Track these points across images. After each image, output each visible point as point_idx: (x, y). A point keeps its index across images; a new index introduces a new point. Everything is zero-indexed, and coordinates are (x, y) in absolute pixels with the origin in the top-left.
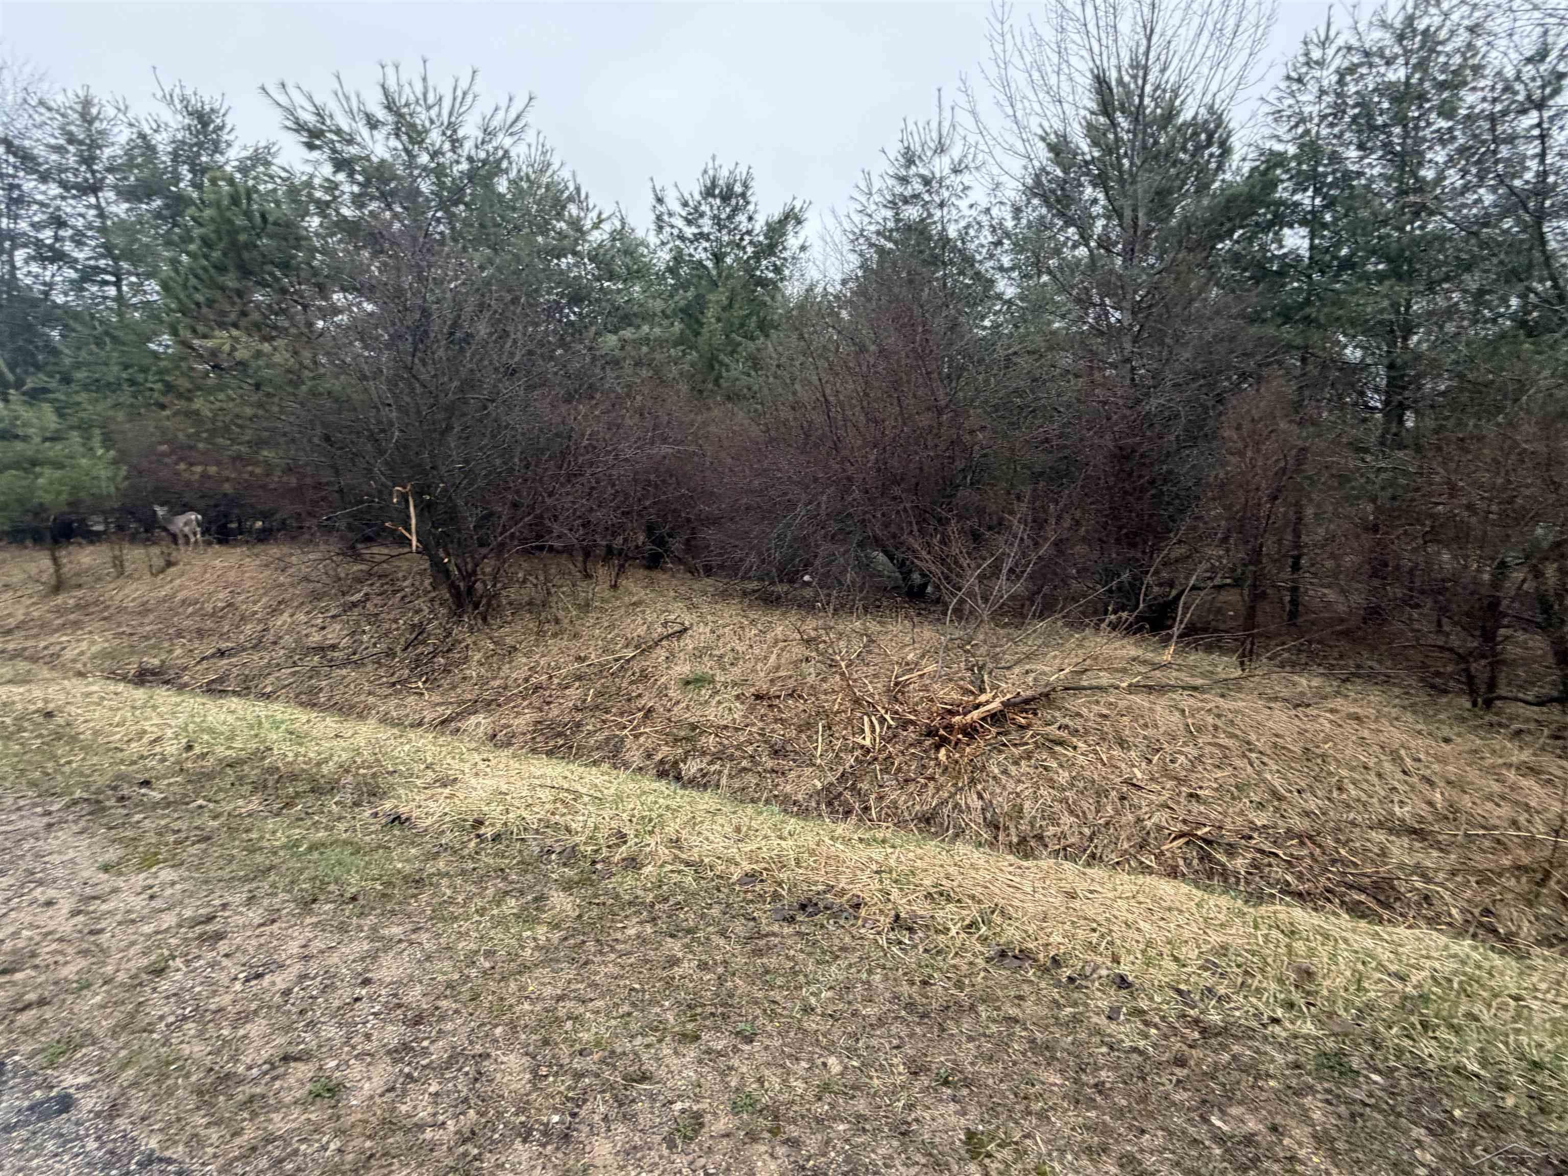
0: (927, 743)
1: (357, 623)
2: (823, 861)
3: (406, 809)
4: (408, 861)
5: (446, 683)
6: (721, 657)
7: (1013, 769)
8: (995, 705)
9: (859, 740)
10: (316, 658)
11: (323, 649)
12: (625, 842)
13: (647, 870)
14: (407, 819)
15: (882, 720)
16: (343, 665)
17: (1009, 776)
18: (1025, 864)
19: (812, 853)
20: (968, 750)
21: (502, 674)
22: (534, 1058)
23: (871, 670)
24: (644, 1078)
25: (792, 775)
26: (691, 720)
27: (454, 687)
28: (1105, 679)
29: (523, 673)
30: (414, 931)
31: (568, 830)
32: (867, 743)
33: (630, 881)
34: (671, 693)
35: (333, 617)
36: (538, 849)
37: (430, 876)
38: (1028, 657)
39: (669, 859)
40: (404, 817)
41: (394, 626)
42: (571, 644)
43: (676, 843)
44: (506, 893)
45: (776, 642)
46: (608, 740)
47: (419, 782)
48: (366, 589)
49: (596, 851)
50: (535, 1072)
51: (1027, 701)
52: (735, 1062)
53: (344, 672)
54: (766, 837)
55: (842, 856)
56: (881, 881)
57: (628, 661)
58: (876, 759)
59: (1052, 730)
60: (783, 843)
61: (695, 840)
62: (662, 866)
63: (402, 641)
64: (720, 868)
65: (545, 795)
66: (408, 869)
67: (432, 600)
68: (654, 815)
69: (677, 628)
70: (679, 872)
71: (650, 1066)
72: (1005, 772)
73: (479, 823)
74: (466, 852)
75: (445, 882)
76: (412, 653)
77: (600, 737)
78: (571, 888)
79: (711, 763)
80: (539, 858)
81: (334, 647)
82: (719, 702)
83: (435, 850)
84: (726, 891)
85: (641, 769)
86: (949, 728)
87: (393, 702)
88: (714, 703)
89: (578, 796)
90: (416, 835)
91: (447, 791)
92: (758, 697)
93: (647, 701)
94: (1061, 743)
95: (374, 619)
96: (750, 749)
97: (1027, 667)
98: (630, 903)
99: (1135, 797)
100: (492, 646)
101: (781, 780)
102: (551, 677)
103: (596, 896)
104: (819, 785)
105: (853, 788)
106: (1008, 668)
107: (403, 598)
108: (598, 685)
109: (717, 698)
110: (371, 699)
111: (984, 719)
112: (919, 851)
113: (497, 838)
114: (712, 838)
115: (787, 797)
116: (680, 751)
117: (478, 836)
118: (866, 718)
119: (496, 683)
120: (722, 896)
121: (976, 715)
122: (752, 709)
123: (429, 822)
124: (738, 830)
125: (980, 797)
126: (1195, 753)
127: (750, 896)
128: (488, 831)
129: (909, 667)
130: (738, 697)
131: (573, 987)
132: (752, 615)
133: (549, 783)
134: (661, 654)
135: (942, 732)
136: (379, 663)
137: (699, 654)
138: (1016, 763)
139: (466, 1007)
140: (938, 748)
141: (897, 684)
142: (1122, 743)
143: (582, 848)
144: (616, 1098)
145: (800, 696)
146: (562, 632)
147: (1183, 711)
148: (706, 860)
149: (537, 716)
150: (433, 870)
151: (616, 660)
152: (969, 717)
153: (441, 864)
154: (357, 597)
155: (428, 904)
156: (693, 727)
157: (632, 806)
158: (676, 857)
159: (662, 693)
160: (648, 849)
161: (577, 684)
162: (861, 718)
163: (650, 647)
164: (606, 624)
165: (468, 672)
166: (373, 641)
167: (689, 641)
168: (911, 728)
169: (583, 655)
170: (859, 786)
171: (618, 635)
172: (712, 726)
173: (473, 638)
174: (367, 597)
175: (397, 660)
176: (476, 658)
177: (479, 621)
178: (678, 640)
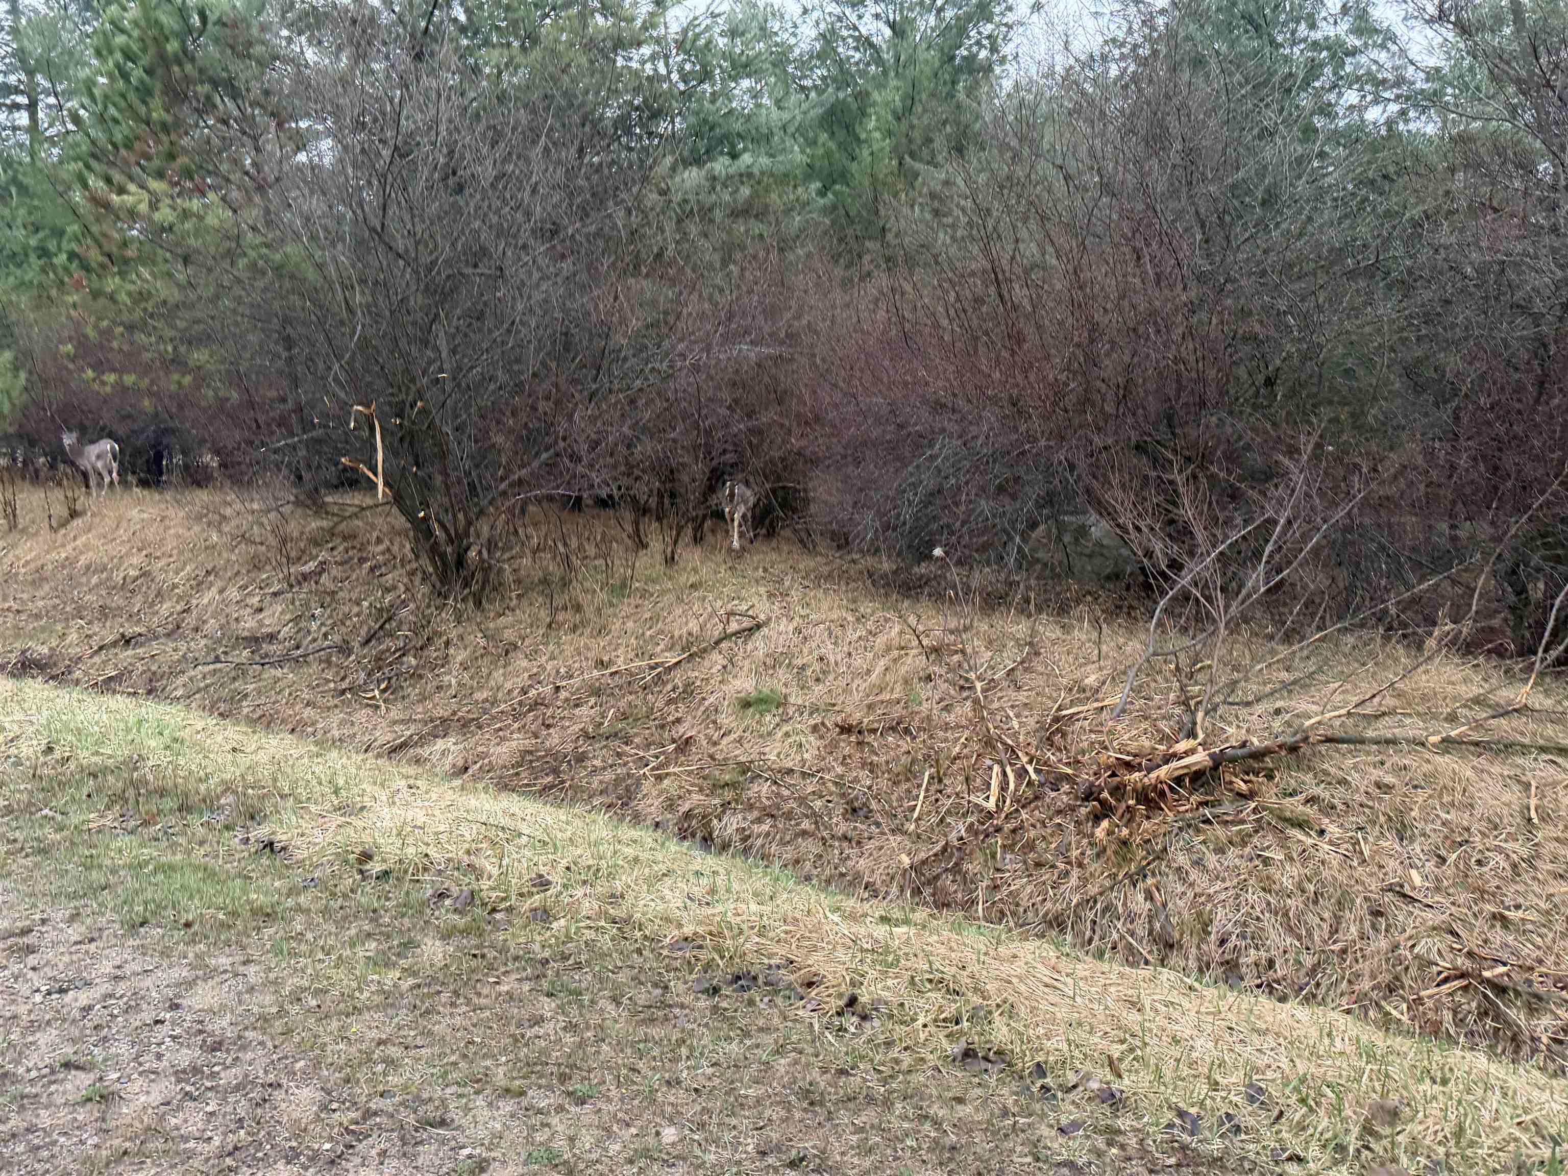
0: (1083, 811)
1: (307, 605)
3: (284, 837)
4: (266, 893)
5: (414, 693)
6: (803, 668)
7: (1212, 860)
8: (1200, 758)
9: (978, 799)
10: (246, 653)
11: (256, 640)
12: (545, 891)
13: (555, 925)
14: (284, 849)
15: (1022, 773)
16: (280, 664)
17: (1205, 870)
20: (1146, 825)
21: (492, 683)
22: (329, 1094)
23: (1022, 697)
24: (442, 1123)
25: (869, 846)
26: (742, 759)
27: (423, 698)
29: (523, 680)
30: (245, 963)
32: (991, 805)
34: (723, 719)
35: (275, 594)
36: (431, 892)
38: (1288, 688)
40: (279, 845)
41: (356, 609)
42: (592, 642)
43: (614, 899)
44: (369, 935)
45: (889, 649)
46: (618, 781)
47: (313, 808)
48: (323, 555)
49: (504, 899)
50: (324, 1108)
51: (1259, 755)
52: (554, 1120)
53: (279, 673)
57: (670, 669)
58: (998, 830)
59: (1295, 806)
63: (364, 631)
64: (655, 929)
66: (263, 901)
67: (412, 573)
69: (747, 623)
70: (598, 929)
71: (454, 1114)
72: (1198, 863)
73: (366, 857)
74: (339, 888)
75: (300, 918)
76: (375, 648)
77: (609, 776)
79: (759, 821)
80: (427, 902)
81: (272, 637)
82: (787, 735)
83: (305, 884)
84: (648, 954)
85: (657, 825)
86: (1118, 791)
87: (337, 717)
88: (779, 734)
90: (288, 866)
92: (846, 729)
93: (685, 730)
94: (1301, 824)
95: (329, 598)
96: (818, 804)
97: (1279, 704)
99: (1400, 914)
100: (482, 642)
101: (852, 852)
102: (558, 688)
104: (906, 861)
105: (956, 869)
106: (1248, 704)
107: (372, 569)
108: (623, 704)
109: (786, 728)
110: (308, 712)
111: (1179, 780)
113: (383, 876)
115: (858, 876)
116: (716, 801)
117: (361, 872)
118: (996, 768)
119: (479, 696)
120: (639, 959)
121: (1163, 772)
122: (832, 747)
123: (308, 852)
125: (1149, 897)
126: (1524, 852)
127: (676, 963)
128: (375, 867)
129: (1081, 692)
130: (815, 729)
131: (402, 1033)
132: (866, 607)
133: (483, 818)
134: (717, 659)
135: (1105, 795)
136: (329, 662)
137: (772, 663)
138: (1220, 851)
139: (273, 1039)
140: (1097, 819)
141: (1056, 720)
142: (1402, 833)
143: (485, 894)
144: (402, 1139)
145: (907, 731)
146: (583, 623)
149: (529, 743)
151: (652, 668)
152: (1153, 775)
153: (304, 900)
154: (312, 565)
156: (744, 769)
158: (604, 912)
159: (710, 716)
161: (592, 700)
162: (990, 768)
163: (705, 650)
164: (647, 615)
165: (447, 678)
166: (324, 629)
167: (760, 644)
168: (1066, 787)
169: (606, 659)
170: (965, 867)
171: (661, 632)
172: (770, 769)
173: (461, 630)
174: (323, 568)
175: (353, 657)
176: (459, 659)
177: (471, 604)
178: (745, 643)
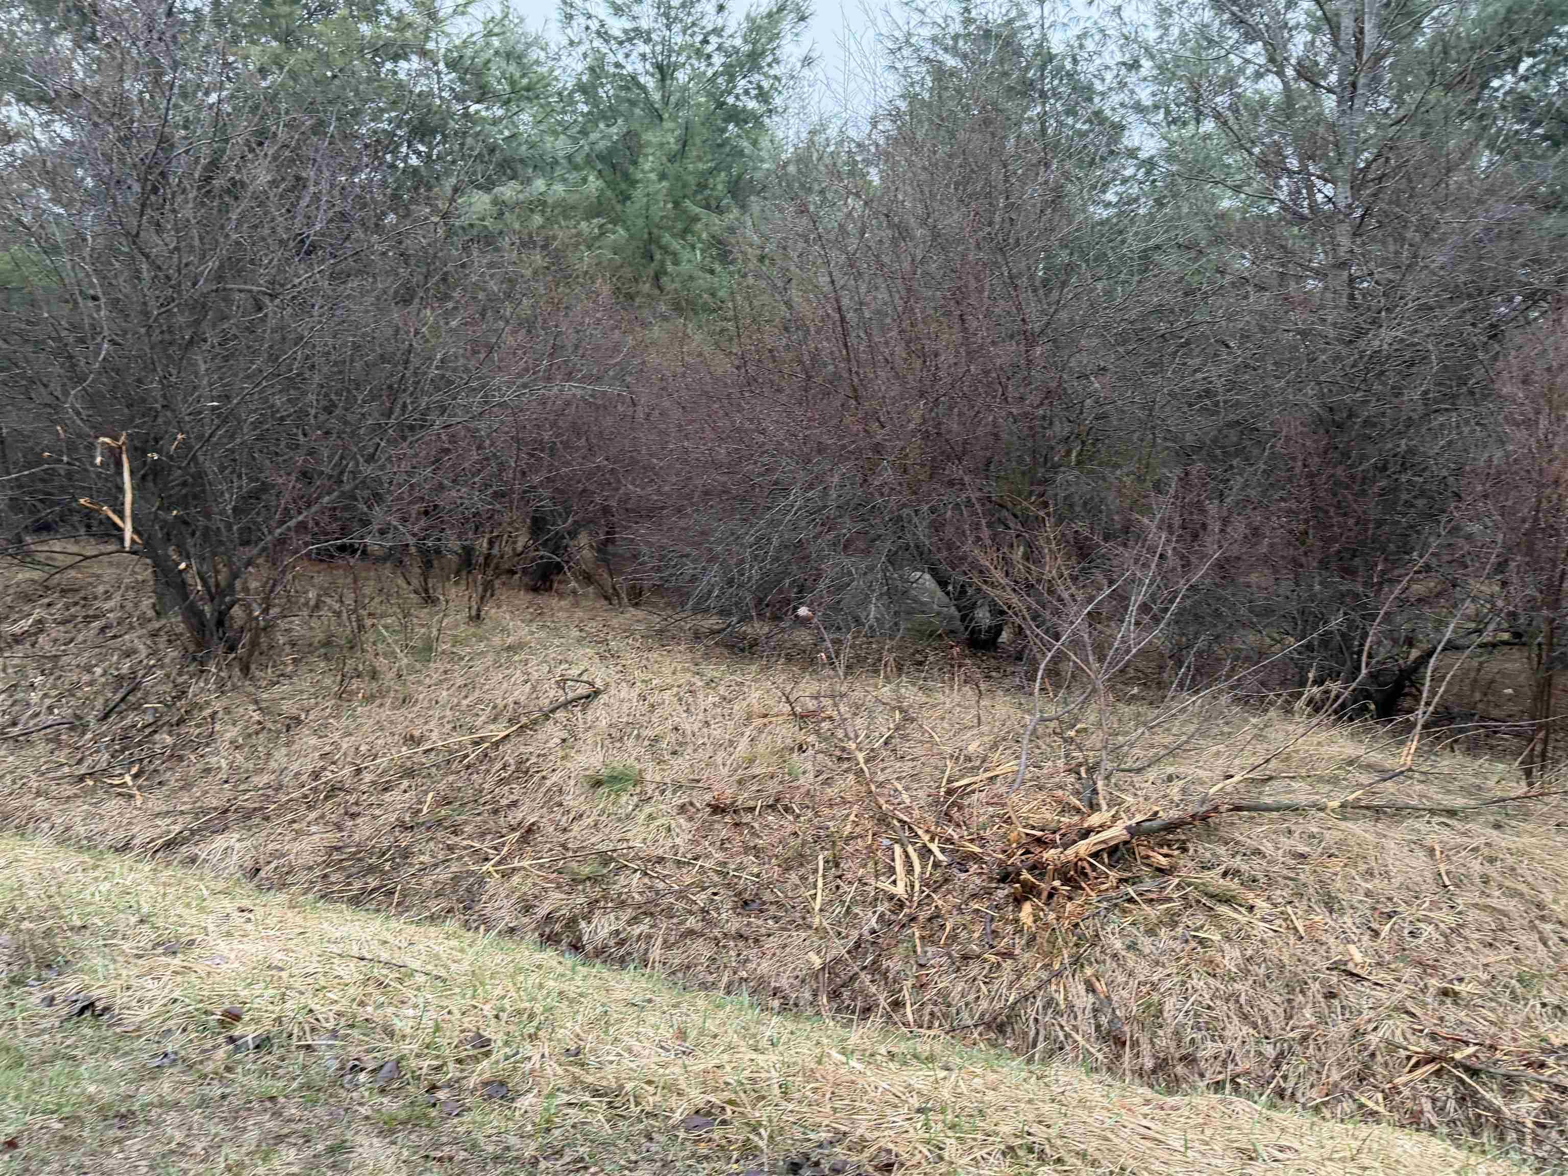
0: (1001, 893)
1: (21, 670)
2: (828, 1089)
3: (104, 992)
4: (106, 1081)
5: (173, 779)
6: (656, 740)
7: (1146, 943)
8: (1117, 832)
9: (885, 884)
12: (487, 1054)
13: (524, 1102)
14: (106, 1009)
15: (925, 853)
17: (1140, 954)
18: (1171, 1101)
19: (810, 1075)
20: (1069, 906)
21: (273, 765)
23: (907, 768)
25: (770, 944)
26: (602, 847)
27: (187, 786)
28: (1301, 793)
29: (311, 762)
31: (390, 1033)
32: (900, 890)
33: (496, 1120)
34: (569, 801)
36: (336, 1064)
37: (143, 1107)
38: (1172, 753)
39: (564, 1083)
40: (100, 1006)
41: (86, 678)
42: (398, 715)
43: (575, 1055)
44: (280, 1139)
45: (749, 718)
46: (456, 879)
47: (126, 946)
48: (38, 613)
49: (438, 1069)
51: (1171, 827)
54: (730, 1047)
55: (861, 1081)
56: (927, 1127)
57: (496, 745)
59: (1213, 879)
60: (760, 1058)
61: (609, 1053)
62: (551, 1095)
63: (99, 703)
64: (651, 1101)
65: (349, 971)
66: (107, 1094)
67: (154, 634)
68: (538, 1008)
69: (582, 690)
70: (582, 1106)
72: (1132, 947)
73: (233, 1017)
74: (209, 1067)
75: (172, 1117)
76: (116, 725)
77: (443, 875)
78: (392, 1132)
79: (634, 921)
80: (337, 1081)
82: (651, 818)
83: (156, 1062)
84: (663, 1139)
85: (512, 930)
86: (1038, 868)
87: (80, 808)
88: (642, 817)
89: (405, 974)
90: (122, 1037)
91: (176, 962)
92: (717, 809)
93: (527, 814)
94: (1227, 900)
95: (50, 664)
96: (701, 899)
97: (1170, 770)
98: (496, 1158)
99: (1351, 993)
100: (256, 716)
101: (752, 953)
102: (359, 771)
103: (438, 1146)
104: (817, 962)
105: (875, 968)
106: (1139, 771)
107: (103, 630)
108: (442, 786)
109: (647, 809)
110: (41, 804)
111: (1096, 855)
112: (991, 1077)
113: (263, 1044)
114: (637, 1047)
115: (762, 981)
116: (581, 899)
117: (232, 1040)
118: (898, 849)
119: (264, 779)
120: (654, 1148)
121: (1083, 847)
122: (705, 830)
123: (145, 1013)
124: (682, 1035)
125: (1091, 988)
126: (1451, 920)
127: (703, 1149)
128: (247, 1032)
129: (970, 764)
130: (682, 809)
132: (711, 671)
133: (355, 951)
134: (552, 733)
135: (1025, 875)
136: (56, 740)
137: (617, 735)
138: (1151, 932)
140: (1018, 901)
141: (949, 792)
142: (1330, 903)
143: (413, 1063)
145: (787, 809)
146: (382, 693)
147: (1432, 851)
148: (629, 1086)
149: (332, 838)
150: (153, 1098)
151: (476, 743)
152: (1071, 852)
153: (165, 1087)
154: (25, 624)
155: (143, 1156)
156: (605, 859)
157: (499, 991)
158: (576, 1080)
159: (554, 799)
160: (528, 1066)
161: (405, 783)
162: (890, 848)
163: (535, 722)
164: (460, 682)
165: (214, 760)
166: (48, 702)
167: (601, 713)
168: (974, 868)
169: (417, 733)
170: (885, 964)
171: (480, 701)
172: (637, 858)
173: (225, 702)
174: (40, 626)
175: (89, 736)
176: (228, 735)
177: (237, 672)
178: (584, 710)
